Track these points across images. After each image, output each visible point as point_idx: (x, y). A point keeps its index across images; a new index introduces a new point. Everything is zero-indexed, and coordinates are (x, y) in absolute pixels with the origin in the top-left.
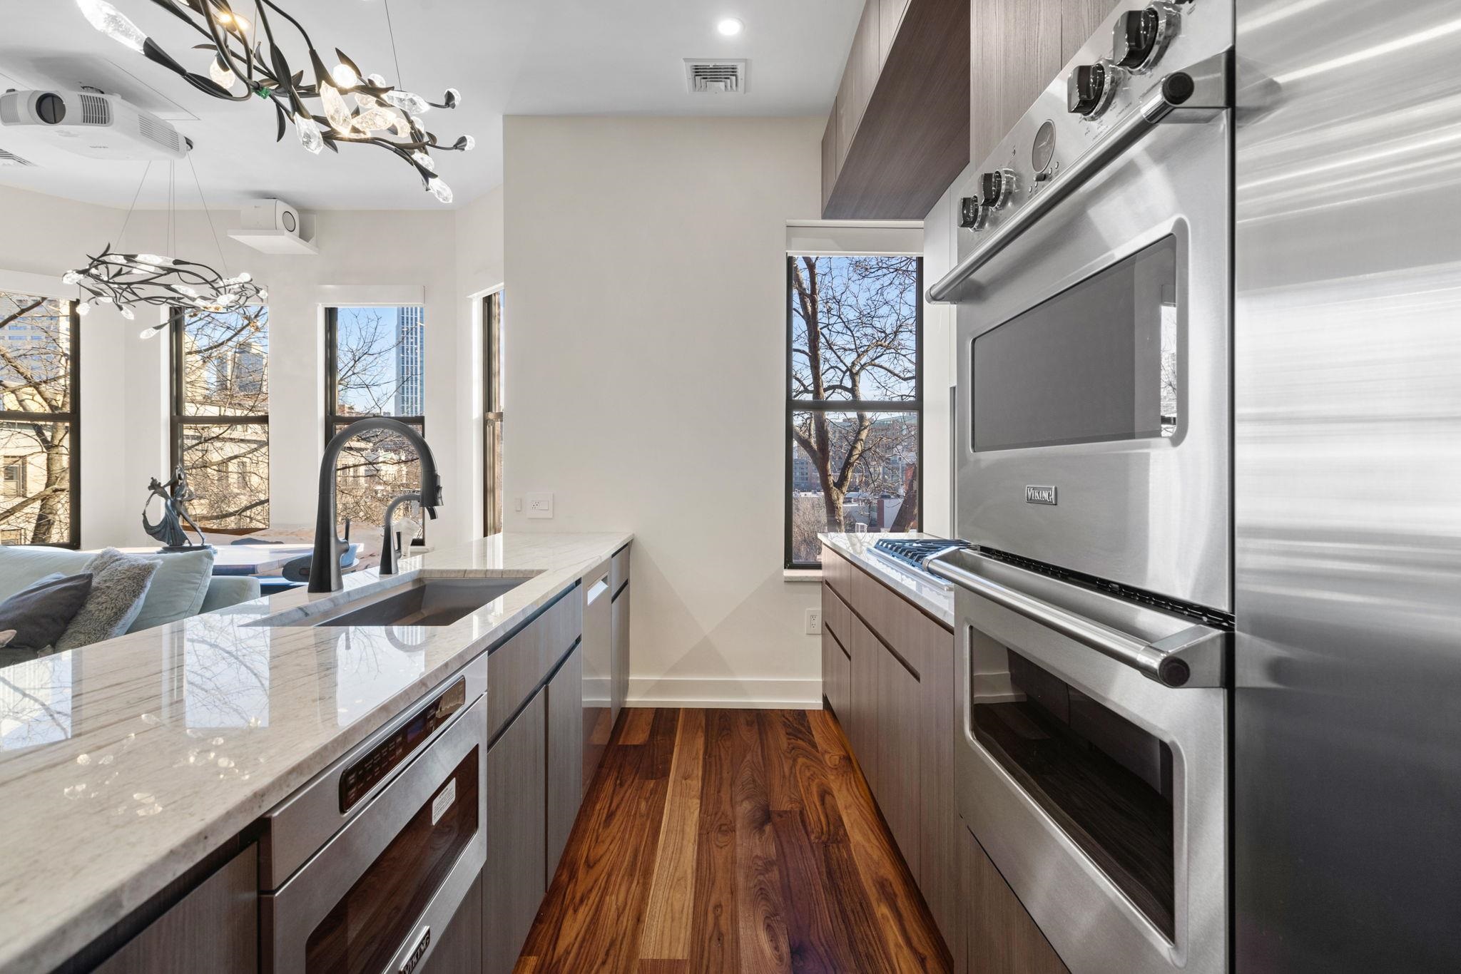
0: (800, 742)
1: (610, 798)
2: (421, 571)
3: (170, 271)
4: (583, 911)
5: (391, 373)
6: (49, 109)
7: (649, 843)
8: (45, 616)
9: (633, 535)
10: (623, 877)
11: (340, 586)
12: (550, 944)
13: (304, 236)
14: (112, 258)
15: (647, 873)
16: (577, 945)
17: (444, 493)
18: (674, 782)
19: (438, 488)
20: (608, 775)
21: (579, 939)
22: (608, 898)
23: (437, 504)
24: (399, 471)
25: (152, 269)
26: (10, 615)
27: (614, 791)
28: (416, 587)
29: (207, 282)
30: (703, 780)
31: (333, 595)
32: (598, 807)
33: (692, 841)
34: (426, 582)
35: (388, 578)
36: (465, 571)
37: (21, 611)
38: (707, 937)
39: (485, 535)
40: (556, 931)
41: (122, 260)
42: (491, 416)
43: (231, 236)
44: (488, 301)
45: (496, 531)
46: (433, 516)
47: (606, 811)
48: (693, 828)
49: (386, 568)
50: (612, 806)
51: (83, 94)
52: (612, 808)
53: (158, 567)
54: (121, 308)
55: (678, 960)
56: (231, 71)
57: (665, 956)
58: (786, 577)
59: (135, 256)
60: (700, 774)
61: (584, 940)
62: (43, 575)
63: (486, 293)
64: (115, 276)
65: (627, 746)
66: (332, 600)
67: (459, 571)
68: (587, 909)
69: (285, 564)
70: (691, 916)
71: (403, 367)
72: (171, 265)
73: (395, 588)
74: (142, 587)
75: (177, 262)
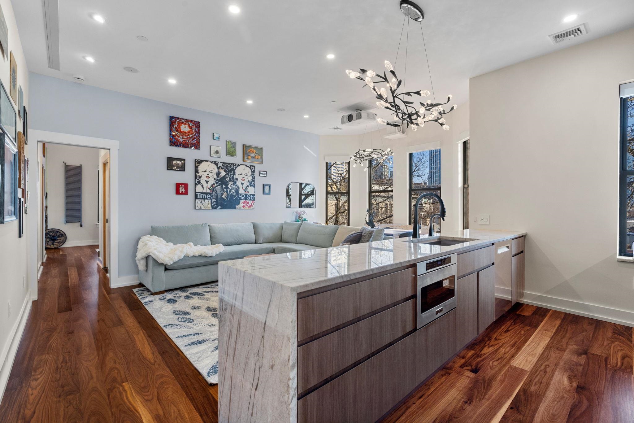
0: (620, 337)
1: (509, 326)
2: (440, 236)
3: (372, 152)
4: (491, 348)
5: (427, 171)
6: (350, 118)
7: (523, 341)
8: (355, 240)
9: (527, 233)
10: (509, 346)
11: (419, 237)
12: (479, 350)
13: (403, 132)
14: (360, 152)
15: (519, 349)
16: (488, 354)
17: (447, 213)
18: (539, 330)
19: (445, 212)
20: (509, 320)
21: (489, 353)
22: (502, 349)
23: (444, 216)
24: (430, 207)
25: (368, 153)
26: (349, 239)
27: (510, 325)
28: (439, 241)
29: (380, 153)
30: (555, 334)
31: (418, 239)
32: (503, 327)
33: (543, 347)
34: (442, 240)
35: (431, 237)
36: (453, 238)
37: (350, 239)
38: (540, 370)
39: (464, 229)
40: (482, 349)
41: (362, 152)
42: (466, 186)
43: (385, 137)
44: (465, 143)
45: (467, 228)
46: (444, 220)
47: (506, 329)
48: (544, 344)
49: (430, 234)
50: (509, 328)
51: (356, 112)
52: (509, 329)
53: (375, 231)
54: (360, 163)
55: (525, 370)
56: (398, 118)
57: (521, 367)
58: (618, 259)
59: (365, 150)
60: (554, 331)
61: (491, 354)
62: (351, 232)
63: (464, 140)
64: (361, 155)
65: (520, 314)
66: (418, 240)
67: (452, 237)
68: (493, 348)
69: (400, 234)
70: (534, 364)
71: (432, 167)
72: (372, 151)
73: (432, 240)
74: (372, 236)
75: (374, 149)
